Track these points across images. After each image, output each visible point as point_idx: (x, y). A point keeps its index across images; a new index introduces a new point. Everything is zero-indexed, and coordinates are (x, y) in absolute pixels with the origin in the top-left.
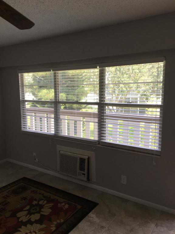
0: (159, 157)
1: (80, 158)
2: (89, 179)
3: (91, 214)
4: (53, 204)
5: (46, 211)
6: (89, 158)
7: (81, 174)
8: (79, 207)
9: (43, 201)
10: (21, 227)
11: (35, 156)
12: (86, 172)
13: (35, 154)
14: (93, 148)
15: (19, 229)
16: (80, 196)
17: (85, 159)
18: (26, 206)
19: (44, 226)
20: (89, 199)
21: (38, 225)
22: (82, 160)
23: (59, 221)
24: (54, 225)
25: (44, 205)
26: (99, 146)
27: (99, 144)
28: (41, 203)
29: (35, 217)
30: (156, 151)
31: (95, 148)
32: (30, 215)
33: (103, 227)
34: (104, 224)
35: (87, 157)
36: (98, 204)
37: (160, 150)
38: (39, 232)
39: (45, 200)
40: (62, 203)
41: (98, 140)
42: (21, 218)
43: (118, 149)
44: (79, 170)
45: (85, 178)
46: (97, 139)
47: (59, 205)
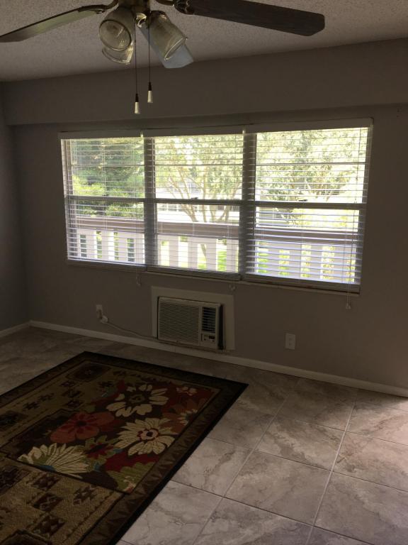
0: (358, 295)
1: (204, 308)
2: (221, 346)
3: (240, 399)
4: (166, 389)
5: (159, 399)
6: (221, 308)
7: (206, 338)
8: (217, 391)
9: (145, 386)
10: (125, 425)
11: (100, 311)
12: (216, 335)
13: (99, 307)
14: (230, 286)
15: (125, 427)
16: (211, 375)
17: (215, 309)
18: (117, 396)
19: (165, 420)
20: (229, 378)
21: (156, 420)
22: (208, 312)
23: (189, 412)
24: (184, 418)
25: (150, 392)
26: (243, 282)
27: (241, 280)
28: (142, 388)
29: (143, 409)
30: (352, 286)
31: (234, 288)
32: (133, 407)
33: (267, 415)
34: (269, 411)
35: (219, 305)
36: (248, 385)
37: (358, 284)
38: (161, 428)
39: (148, 385)
40: (183, 386)
41: (239, 272)
42: (117, 413)
43: (280, 287)
44: (203, 330)
45: (215, 345)
46: (236, 270)
47: (178, 389)
